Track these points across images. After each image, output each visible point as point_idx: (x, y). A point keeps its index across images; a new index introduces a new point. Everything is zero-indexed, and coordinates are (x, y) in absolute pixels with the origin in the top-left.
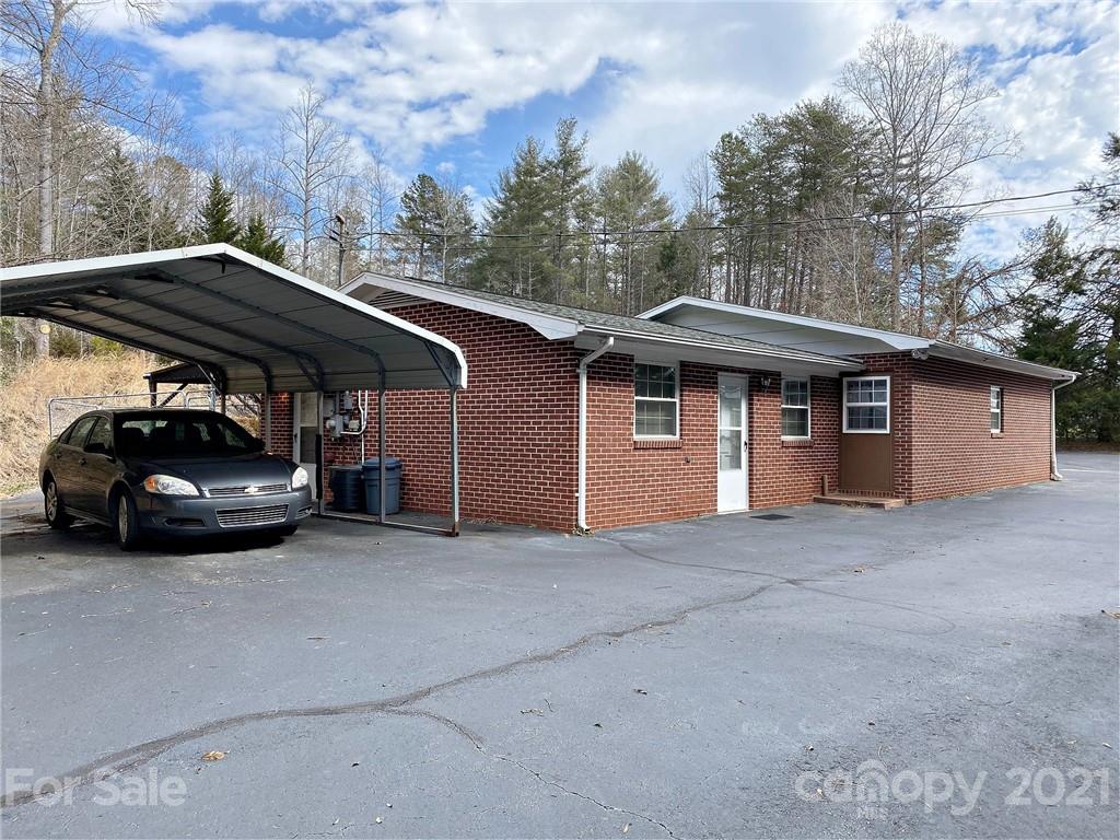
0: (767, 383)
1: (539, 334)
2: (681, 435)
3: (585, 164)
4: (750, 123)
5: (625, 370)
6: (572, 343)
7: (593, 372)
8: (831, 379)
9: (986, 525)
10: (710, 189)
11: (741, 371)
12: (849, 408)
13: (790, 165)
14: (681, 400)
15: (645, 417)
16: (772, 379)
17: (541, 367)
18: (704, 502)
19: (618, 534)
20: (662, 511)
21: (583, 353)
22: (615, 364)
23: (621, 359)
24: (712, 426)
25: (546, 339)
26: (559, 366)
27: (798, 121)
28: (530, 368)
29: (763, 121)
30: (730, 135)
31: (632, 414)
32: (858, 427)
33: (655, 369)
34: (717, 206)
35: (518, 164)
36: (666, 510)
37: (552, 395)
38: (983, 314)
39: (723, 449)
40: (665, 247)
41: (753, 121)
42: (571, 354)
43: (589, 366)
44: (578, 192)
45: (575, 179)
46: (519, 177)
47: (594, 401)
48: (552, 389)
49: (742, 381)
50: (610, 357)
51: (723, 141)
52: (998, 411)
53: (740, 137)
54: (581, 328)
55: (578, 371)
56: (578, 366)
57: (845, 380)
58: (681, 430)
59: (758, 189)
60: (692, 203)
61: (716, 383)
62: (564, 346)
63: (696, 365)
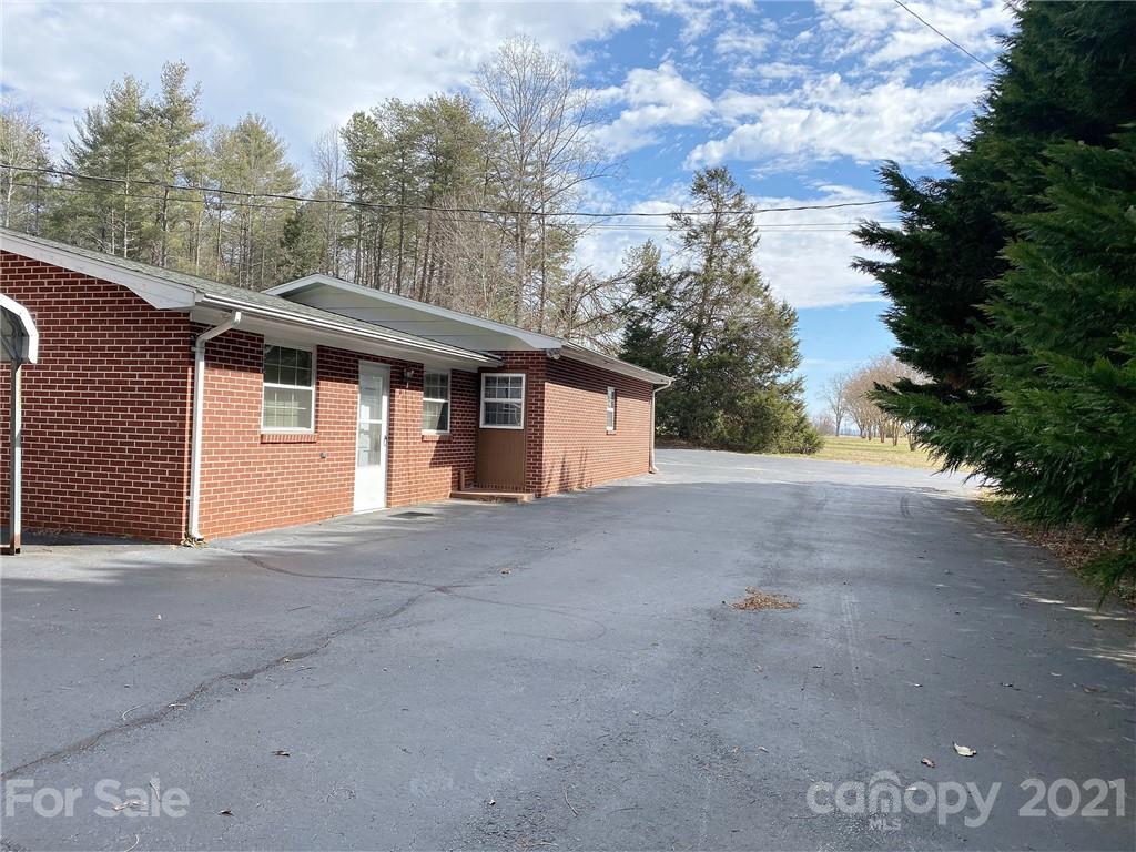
0: (409, 374)
1: (143, 301)
2: (316, 428)
3: (196, 119)
4: (384, 106)
5: (253, 351)
6: (187, 315)
7: (213, 352)
8: (470, 374)
9: (609, 518)
10: (340, 167)
11: (383, 360)
12: (486, 403)
13: (422, 156)
14: (318, 389)
15: (276, 406)
16: (416, 371)
17: (144, 342)
18: (339, 501)
19: (238, 543)
20: (291, 513)
21: (201, 328)
22: (240, 343)
23: (247, 338)
24: (351, 418)
25: (152, 308)
26: (168, 342)
27: (432, 113)
28: (128, 342)
29: (396, 106)
30: (362, 115)
31: (260, 402)
32: (494, 423)
33: (288, 352)
34: (347, 186)
35: (112, 104)
36: (297, 513)
37: (158, 376)
38: (592, 320)
39: (362, 443)
40: (289, 221)
41: (387, 104)
42: (185, 328)
43: (207, 344)
44: (188, 148)
45: (183, 133)
46: (113, 120)
47: (213, 386)
48: (159, 369)
49: (384, 371)
50: (235, 336)
51: (355, 120)
52: (612, 410)
53: (373, 118)
54: (200, 298)
55: (193, 349)
56: (193, 343)
57: (484, 375)
58: (317, 422)
59: (391, 176)
60: (320, 178)
61: (357, 372)
62: (177, 317)
63: (336, 351)
